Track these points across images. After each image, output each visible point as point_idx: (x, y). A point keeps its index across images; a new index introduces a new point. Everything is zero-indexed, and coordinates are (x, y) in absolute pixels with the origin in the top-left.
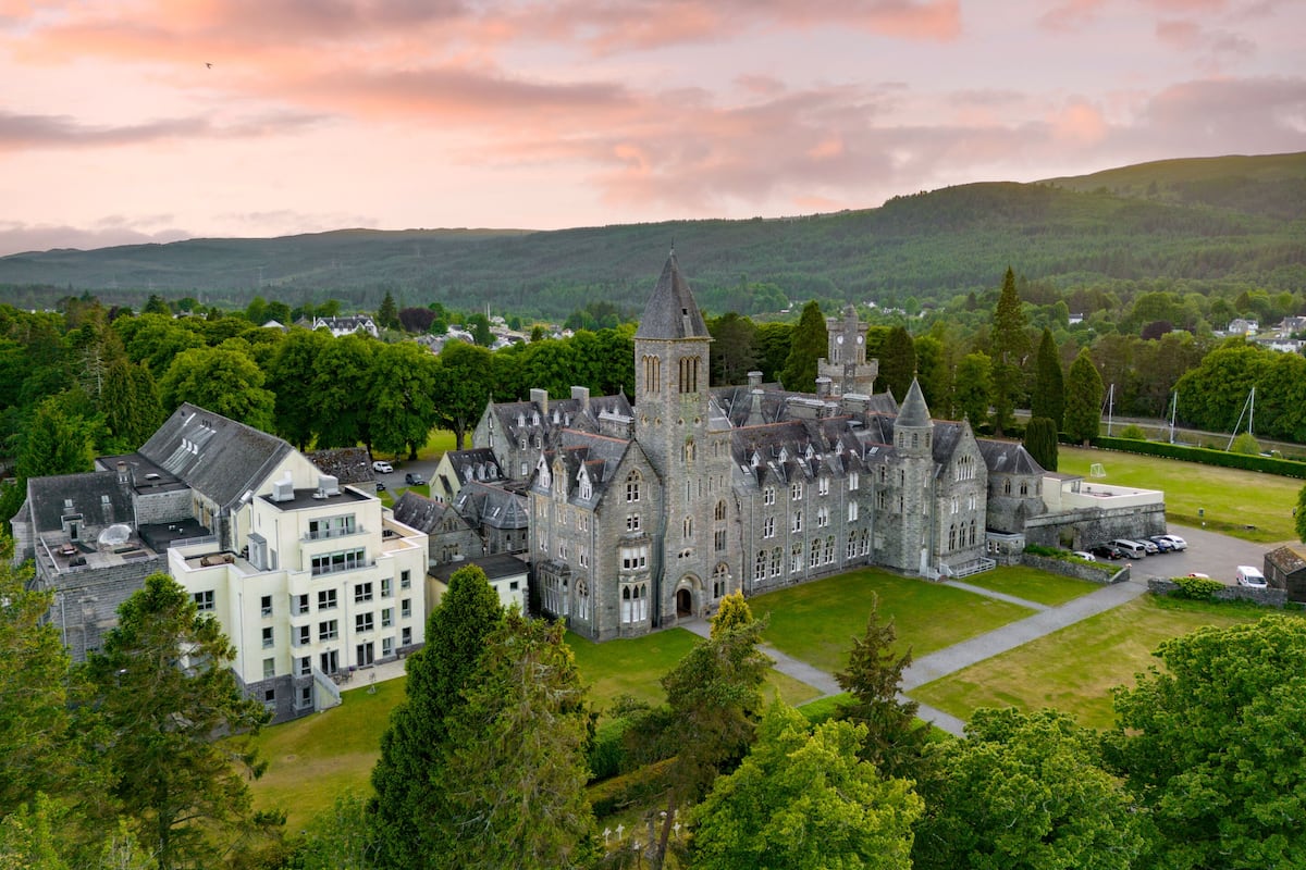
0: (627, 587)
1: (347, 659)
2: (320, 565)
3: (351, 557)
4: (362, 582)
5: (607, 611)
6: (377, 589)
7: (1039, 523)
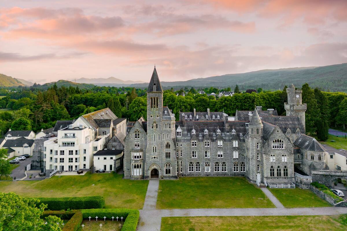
0: (138, 164)
1: (66, 168)
2: (65, 144)
3: (71, 143)
4: (71, 150)
5: (127, 170)
6: (74, 152)
7: (321, 173)
